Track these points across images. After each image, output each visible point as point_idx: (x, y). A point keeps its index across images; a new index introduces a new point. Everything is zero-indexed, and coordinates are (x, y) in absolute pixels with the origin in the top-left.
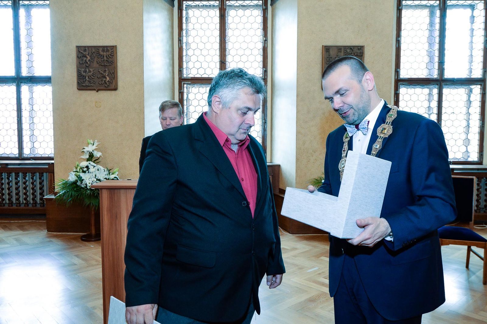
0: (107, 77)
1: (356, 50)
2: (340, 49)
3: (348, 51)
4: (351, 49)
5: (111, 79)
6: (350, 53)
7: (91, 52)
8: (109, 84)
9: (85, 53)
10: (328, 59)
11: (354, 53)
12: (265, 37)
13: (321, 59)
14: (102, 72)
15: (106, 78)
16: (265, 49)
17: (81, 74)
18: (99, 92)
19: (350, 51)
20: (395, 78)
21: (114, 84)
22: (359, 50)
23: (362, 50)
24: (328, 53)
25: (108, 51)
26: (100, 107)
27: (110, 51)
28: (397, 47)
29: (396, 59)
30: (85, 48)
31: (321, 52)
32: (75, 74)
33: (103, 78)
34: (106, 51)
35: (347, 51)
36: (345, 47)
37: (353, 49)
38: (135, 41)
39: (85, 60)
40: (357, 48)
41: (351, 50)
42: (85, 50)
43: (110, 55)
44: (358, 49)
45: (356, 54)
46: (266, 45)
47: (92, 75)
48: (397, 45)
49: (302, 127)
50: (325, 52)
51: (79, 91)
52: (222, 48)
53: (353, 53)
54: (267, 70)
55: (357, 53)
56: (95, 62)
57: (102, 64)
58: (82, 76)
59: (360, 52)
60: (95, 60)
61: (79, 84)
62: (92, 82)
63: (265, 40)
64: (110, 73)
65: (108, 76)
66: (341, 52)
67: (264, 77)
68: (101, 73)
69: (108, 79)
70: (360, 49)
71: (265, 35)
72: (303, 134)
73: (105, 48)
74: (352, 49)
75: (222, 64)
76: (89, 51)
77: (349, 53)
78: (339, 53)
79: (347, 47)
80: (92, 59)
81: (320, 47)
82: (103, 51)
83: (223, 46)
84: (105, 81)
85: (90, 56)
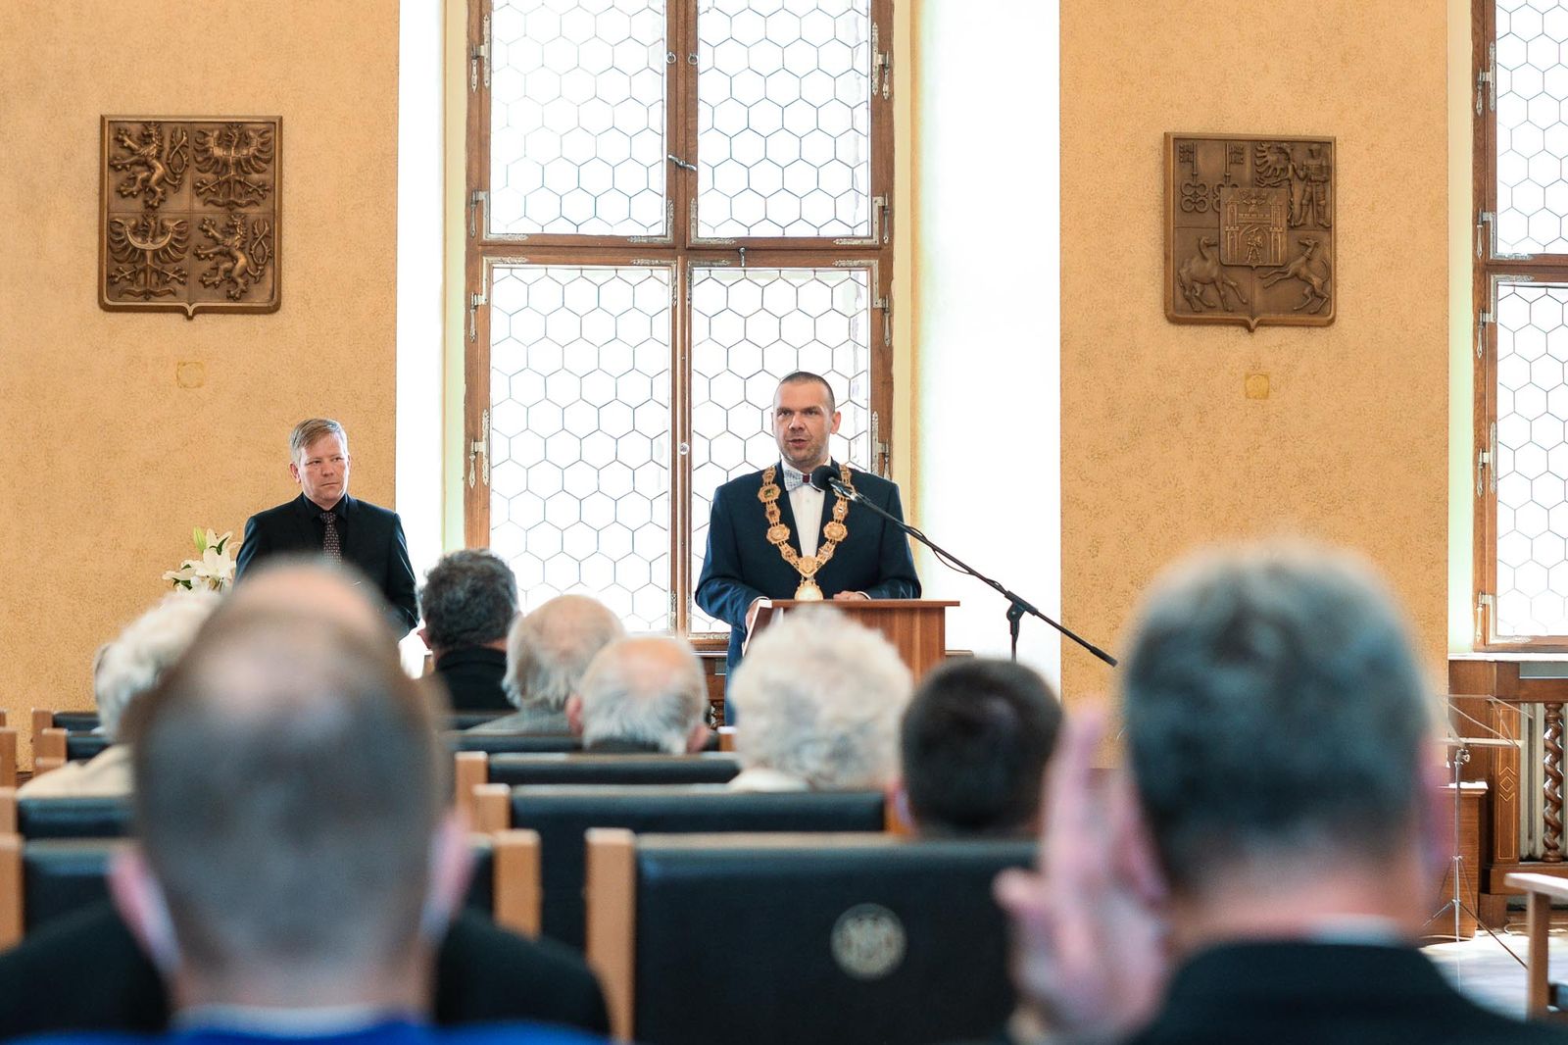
0: (239, 254)
1: (1299, 156)
2: (1240, 152)
3: (1271, 158)
4: (1282, 151)
5: (257, 265)
6: (1279, 167)
7: (173, 148)
8: (246, 284)
9: (144, 151)
10: (1189, 192)
11: (1294, 170)
12: (880, 52)
13: (1159, 190)
14: (217, 235)
15: (234, 259)
16: (881, 109)
17: (123, 241)
18: (199, 318)
19: (1278, 160)
20: (1475, 255)
21: (271, 286)
22: (1313, 157)
23: (1327, 157)
24: (1188, 166)
25: (245, 140)
26: (199, 386)
27: (256, 142)
28: (1479, 112)
29: (1475, 167)
30: (150, 130)
31: (1161, 159)
32: (90, 240)
33: (219, 258)
34: (236, 140)
35: (1267, 161)
36: (1259, 144)
37: (1289, 151)
38: (361, 98)
39: (146, 181)
40: (1307, 148)
41: (1282, 157)
42: (145, 139)
43: (255, 157)
44: (1311, 151)
45: (1302, 174)
46: (886, 88)
47: (172, 246)
48: (1480, 105)
49: (1083, 477)
50: (1177, 161)
51: (108, 314)
52: (680, 95)
53: (1290, 167)
54: (891, 203)
55: (1308, 168)
56: (187, 188)
57: (216, 199)
58: (125, 248)
59: (1321, 165)
60: (188, 179)
61: (115, 283)
62: (171, 275)
63: (883, 66)
64: (250, 235)
65: (241, 249)
66: (1240, 163)
67: (876, 237)
68: (213, 237)
69: (242, 261)
70: (1319, 152)
71: (883, 42)
72: (1091, 506)
73: (233, 132)
74: (1287, 154)
75: (676, 174)
76: (162, 140)
77: (1275, 169)
78: (1234, 167)
79: (1265, 145)
80: (175, 174)
81: (1153, 139)
82: (225, 141)
83: (681, 88)
84: (228, 271)
85: (168, 164)
